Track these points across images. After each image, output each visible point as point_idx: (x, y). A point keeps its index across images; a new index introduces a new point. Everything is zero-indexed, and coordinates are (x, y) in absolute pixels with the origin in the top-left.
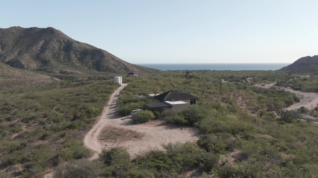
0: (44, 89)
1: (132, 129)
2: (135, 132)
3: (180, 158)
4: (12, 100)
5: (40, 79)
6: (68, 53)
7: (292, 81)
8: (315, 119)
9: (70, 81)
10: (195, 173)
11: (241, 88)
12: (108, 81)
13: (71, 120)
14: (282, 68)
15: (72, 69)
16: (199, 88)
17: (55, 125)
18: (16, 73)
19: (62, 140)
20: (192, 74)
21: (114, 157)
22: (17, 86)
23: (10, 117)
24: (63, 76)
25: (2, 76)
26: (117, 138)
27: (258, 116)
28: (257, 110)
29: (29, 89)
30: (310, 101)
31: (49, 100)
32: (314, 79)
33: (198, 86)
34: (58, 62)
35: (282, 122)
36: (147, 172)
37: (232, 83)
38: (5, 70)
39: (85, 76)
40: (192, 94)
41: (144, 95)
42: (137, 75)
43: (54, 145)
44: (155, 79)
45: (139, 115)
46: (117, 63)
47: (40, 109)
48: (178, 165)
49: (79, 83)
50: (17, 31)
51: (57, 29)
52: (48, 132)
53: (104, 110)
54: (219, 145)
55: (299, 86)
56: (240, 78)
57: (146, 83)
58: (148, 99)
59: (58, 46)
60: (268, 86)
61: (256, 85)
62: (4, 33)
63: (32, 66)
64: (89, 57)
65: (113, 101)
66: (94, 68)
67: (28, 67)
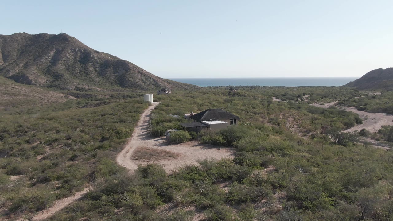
0: (57, 109)
1: (166, 149)
2: (169, 153)
3: (214, 171)
5: (52, 97)
6: (85, 65)
7: (357, 99)
8: (376, 142)
9: (88, 100)
10: (228, 184)
11: (295, 107)
12: (136, 99)
13: (99, 142)
15: (90, 85)
16: (243, 108)
17: (83, 147)
18: (22, 90)
19: (93, 160)
20: (236, 91)
21: (151, 171)
22: (24, 106)
23: (29, 140)
24: (80, 93)
25: (6, 93)
26: (151, 158)
27: (309, 139)
29: (40, 109)
30: (375, 122)
31: (70, 121)
32: (384, 96)
33: (242, 105)
34: (73, 76)
36: (183, 182)
37: (285, 101)
38: (10, 86)
39: (107, 93)
40: (234, 114)
41: (178, 115)
42: (170, 92)
44: (191, 97)
45: (174, 136)
46: (145, 78)
47: (62, 130)
48: (212, 177)
49: (100, 101)
50: (22, 38)
52: (77, 153)
53: (135, 131)
54: (254, 161)
55: (364, 105)
56: (295, 95)
57: (181, 102)
58: (184, 119)
59: (73, 56)
60: (328, 105)
61: (314, 104)
62: (6, 41)
63: (41, 82)
64: (111, 70)
65: (144, 122)
66: (116, 84)
67: (37, 83)
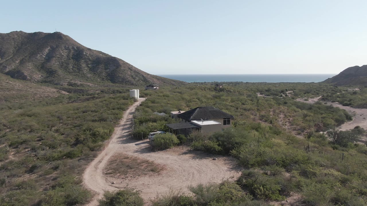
0: (48, 104)
1: (148, 158)
2: (152, 163)
4: (5, 118)
5: (45, 92)
6: (78, 62)
9: (79, 95)
12: (123, 94)
13: (72, 145)
14: (326, 80)
15: (82, 81)
16: (232, 104)
17: (49, 152)
18: (16, 86)
20: (222, 86)
22: (16, 100)
24: (72, 88)
27: (305, 138)
28: (304, 131)
29: (31, 104)
30: (364, 118)
32: (365, 92)
33: (231, 101)
34: (66, 72)
35: (336, 145)
37: (270, 97)
38: (4, 82)
39: (98, 88)
40: (224, 111)
41: (165, 113)
42: (158, 88)
43: (42, 182)
44: (179, 93)
46: (135, 74)
47: (36, 129)
49: (90, 96)
50: (18, 37)
53: (115, 131)
54: (270, 187)
55: (349, 101)
56: (279, 91)
59: (67, 53)
60: (312, 101)
61: (298, 100)
62: (4, 38)
63: (36, 77)
64: (102, 66)
65: (127, 120)
66: (107, 80)
67: (31, 78)
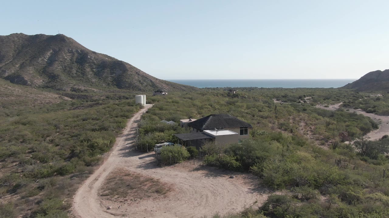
0: (49, 111)
1: (153, 176)
2: (157, 182)
5: (46, 98)
6: (82, 66)
9: (83, 101)
12: (129, 101)
15: (86, 86)
16: (248, 111)
18: (15, 91)
20: (236, 92)
22: (15, 107)
24: (76, 94)
26: (128, 193)
27: (330, 149)
28: (328, 141)
29: (31, 110)
31: (45, 127)
33: (246, 108)
34: (70, 77)
35: (365, 157)
37: (288, 103)
38: (2, 87)
39: (103, 94)
41: (173, 121)
42: (167, 93)
44: (190, 99)
45: (165, 153)
46: (143, 79)
47: (29, 140)
49: (94, 103)
50: (19, 39)
51: (68, 36)
53: (117, 142)
55: (373, 108)
56: (296, 97)
59: (70, 57)
60: (332, 107)
61: (318, 106)
62: (3, 41)
63: (37, 82)
64: (108, 71)
65: (131, 129)
66: (113, 85)
67: (32, 83)
